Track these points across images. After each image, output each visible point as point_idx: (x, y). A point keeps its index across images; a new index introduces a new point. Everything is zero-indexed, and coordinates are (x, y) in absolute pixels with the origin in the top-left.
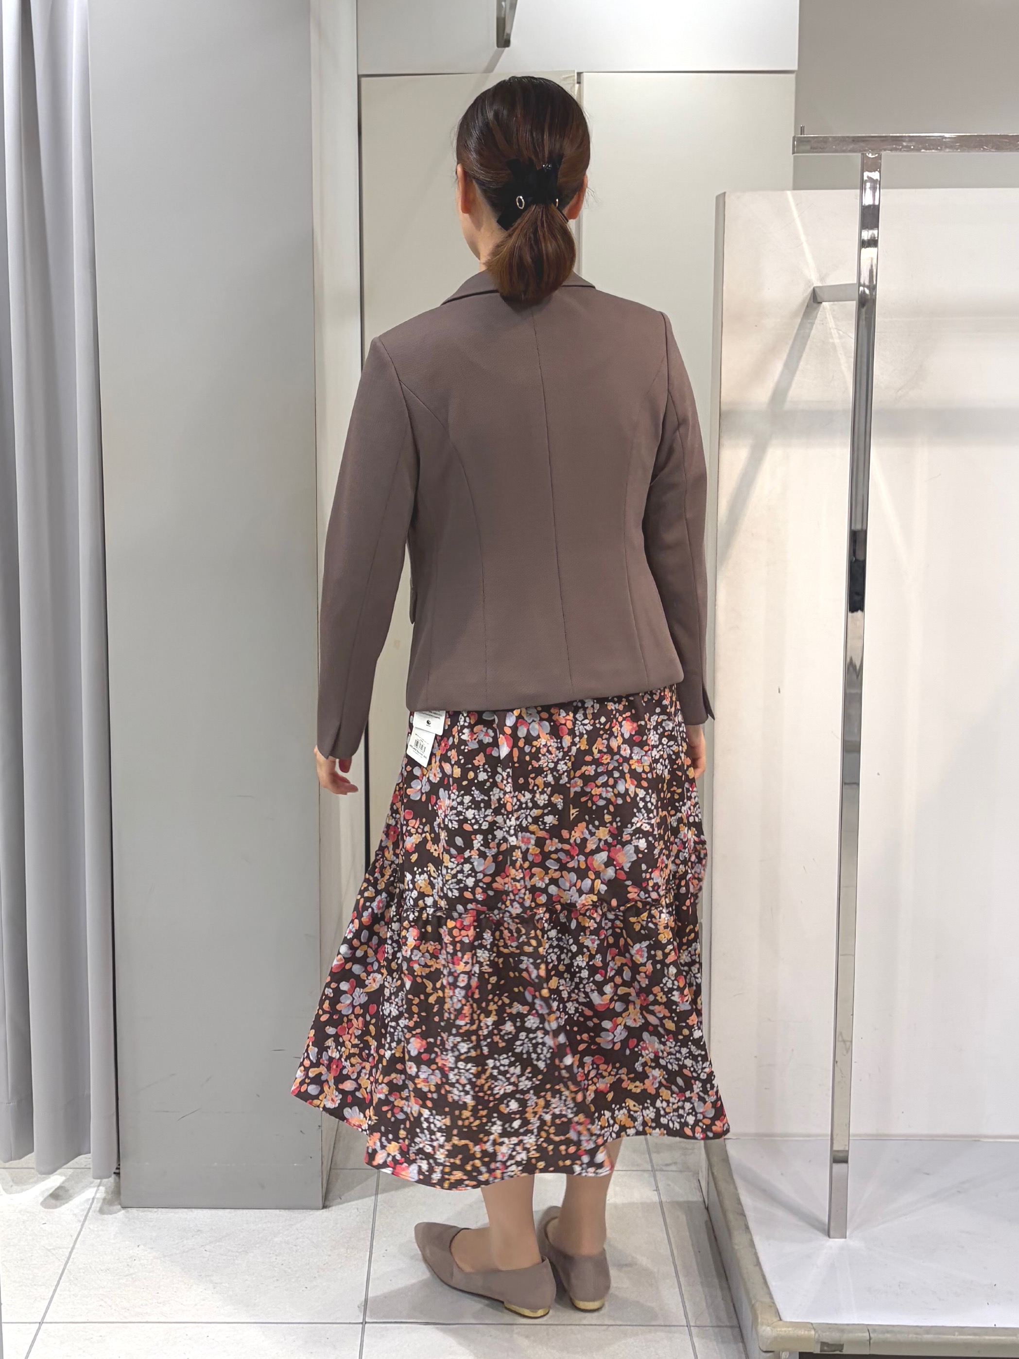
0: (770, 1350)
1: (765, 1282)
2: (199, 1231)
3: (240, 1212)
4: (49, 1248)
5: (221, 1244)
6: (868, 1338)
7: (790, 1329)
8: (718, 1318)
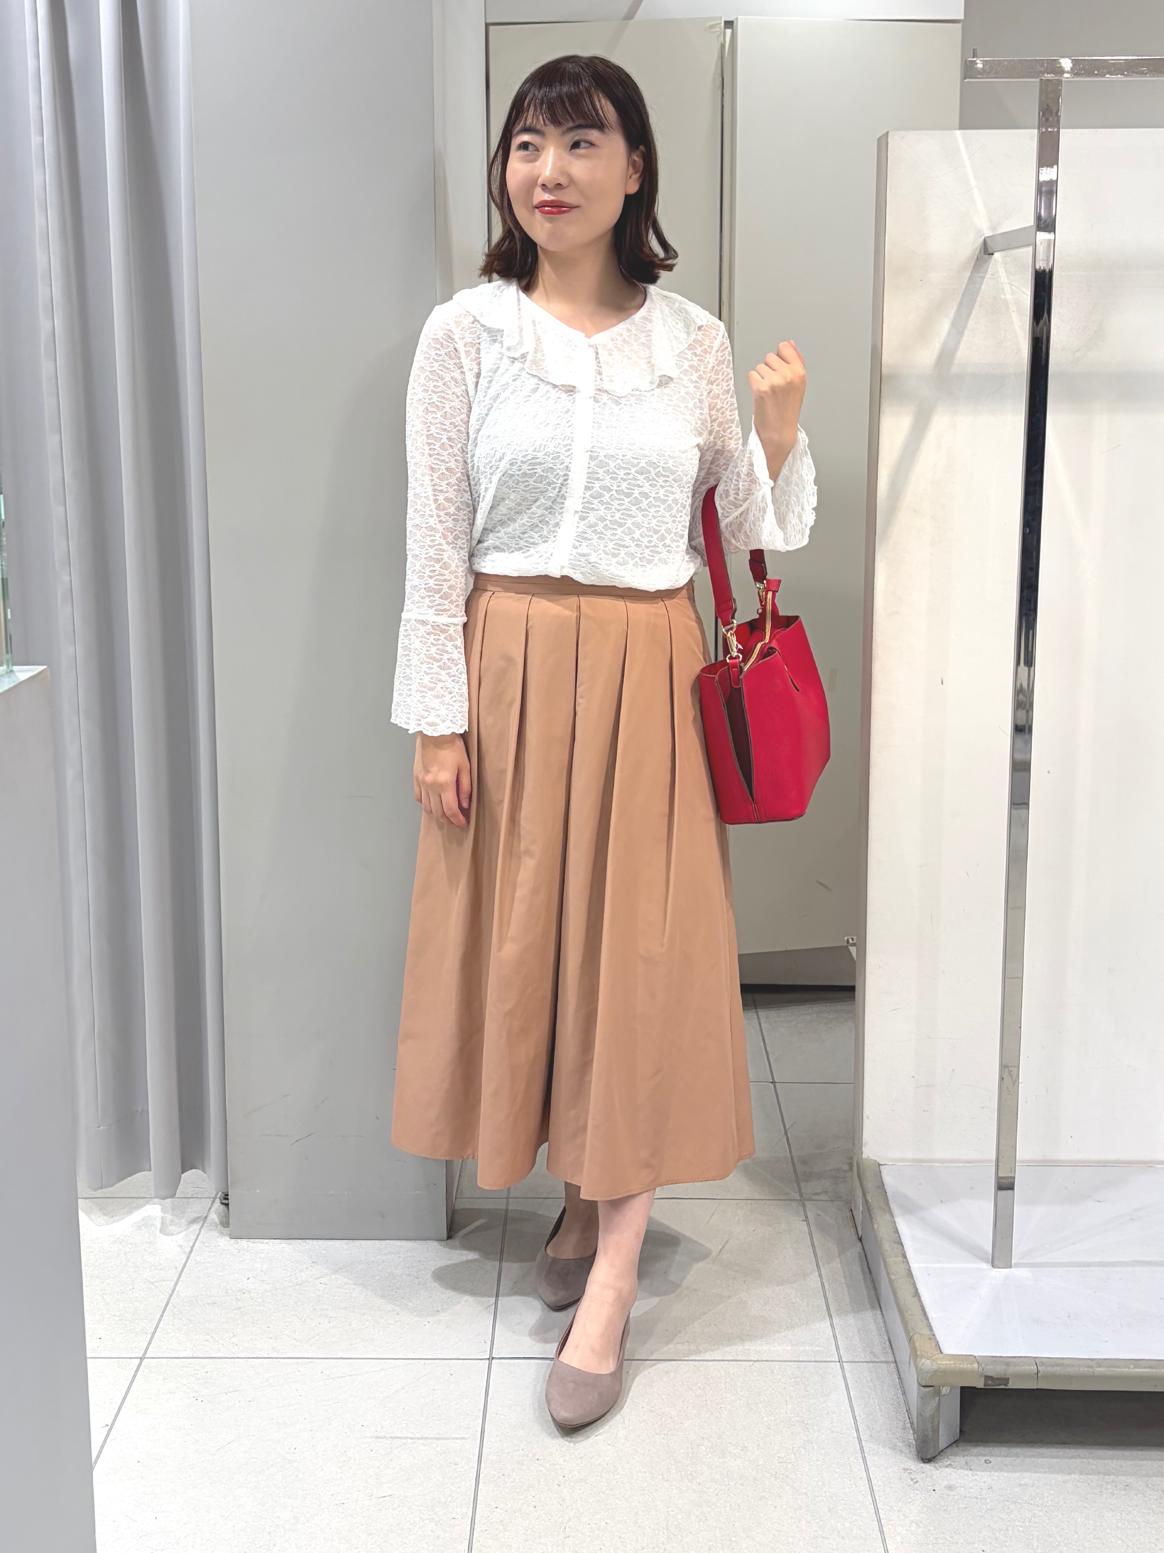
0: (930, 1385)
1: (925, 1314)
2: (313, 1262)
3: (357, 1243)
4: (152, 1280)
5: (337, 1276)
6: (1036, 1372)
7: (952, 1362)
8: (872, 1353)
